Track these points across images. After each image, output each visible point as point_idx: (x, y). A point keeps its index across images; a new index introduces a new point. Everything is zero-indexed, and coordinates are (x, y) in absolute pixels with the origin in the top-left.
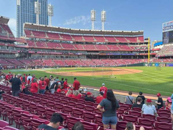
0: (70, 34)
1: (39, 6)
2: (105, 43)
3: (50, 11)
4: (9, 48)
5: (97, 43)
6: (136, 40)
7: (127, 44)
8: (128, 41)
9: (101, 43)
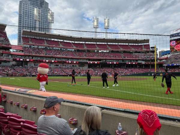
0: (71, 42)
1: (39, 13)
2: (108, 51)
3: (50, 18)
4: (3, 56)
5: (100, 51)
6: (142, 49)
7: (132, 53)
8: (133, 50)
9: (104, 51)
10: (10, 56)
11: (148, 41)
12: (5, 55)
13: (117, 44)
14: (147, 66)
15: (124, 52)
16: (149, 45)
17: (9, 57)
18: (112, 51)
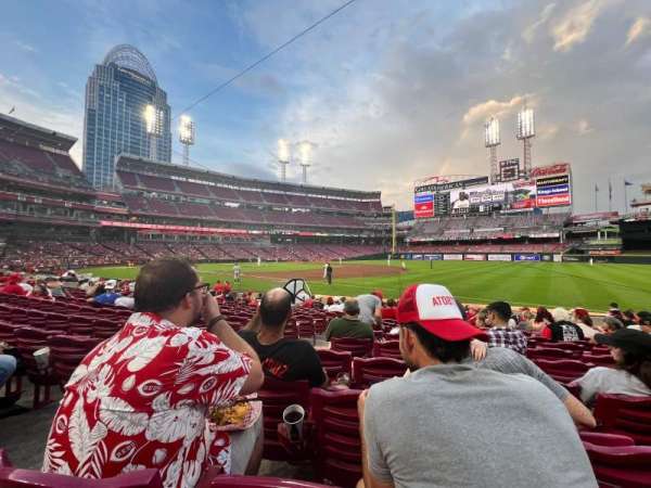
0: (231, 187)
2: (308, 210)
4: (74, 214)
5: (294, 210)
6: (368, 209)
7: (352, 215)
8: (355, 210)
9: (303, 211)
10: (92, 217)
11: (378, 195)
12: (79, 212)
13: (324, 197)
14: (378, 241)
15: (340, 213)
16: (380, 202)
17: (89, 216)
18: (318, 212)
